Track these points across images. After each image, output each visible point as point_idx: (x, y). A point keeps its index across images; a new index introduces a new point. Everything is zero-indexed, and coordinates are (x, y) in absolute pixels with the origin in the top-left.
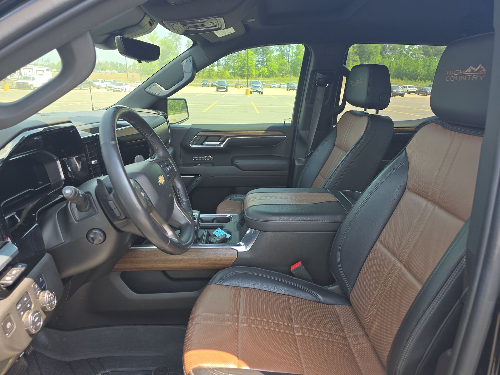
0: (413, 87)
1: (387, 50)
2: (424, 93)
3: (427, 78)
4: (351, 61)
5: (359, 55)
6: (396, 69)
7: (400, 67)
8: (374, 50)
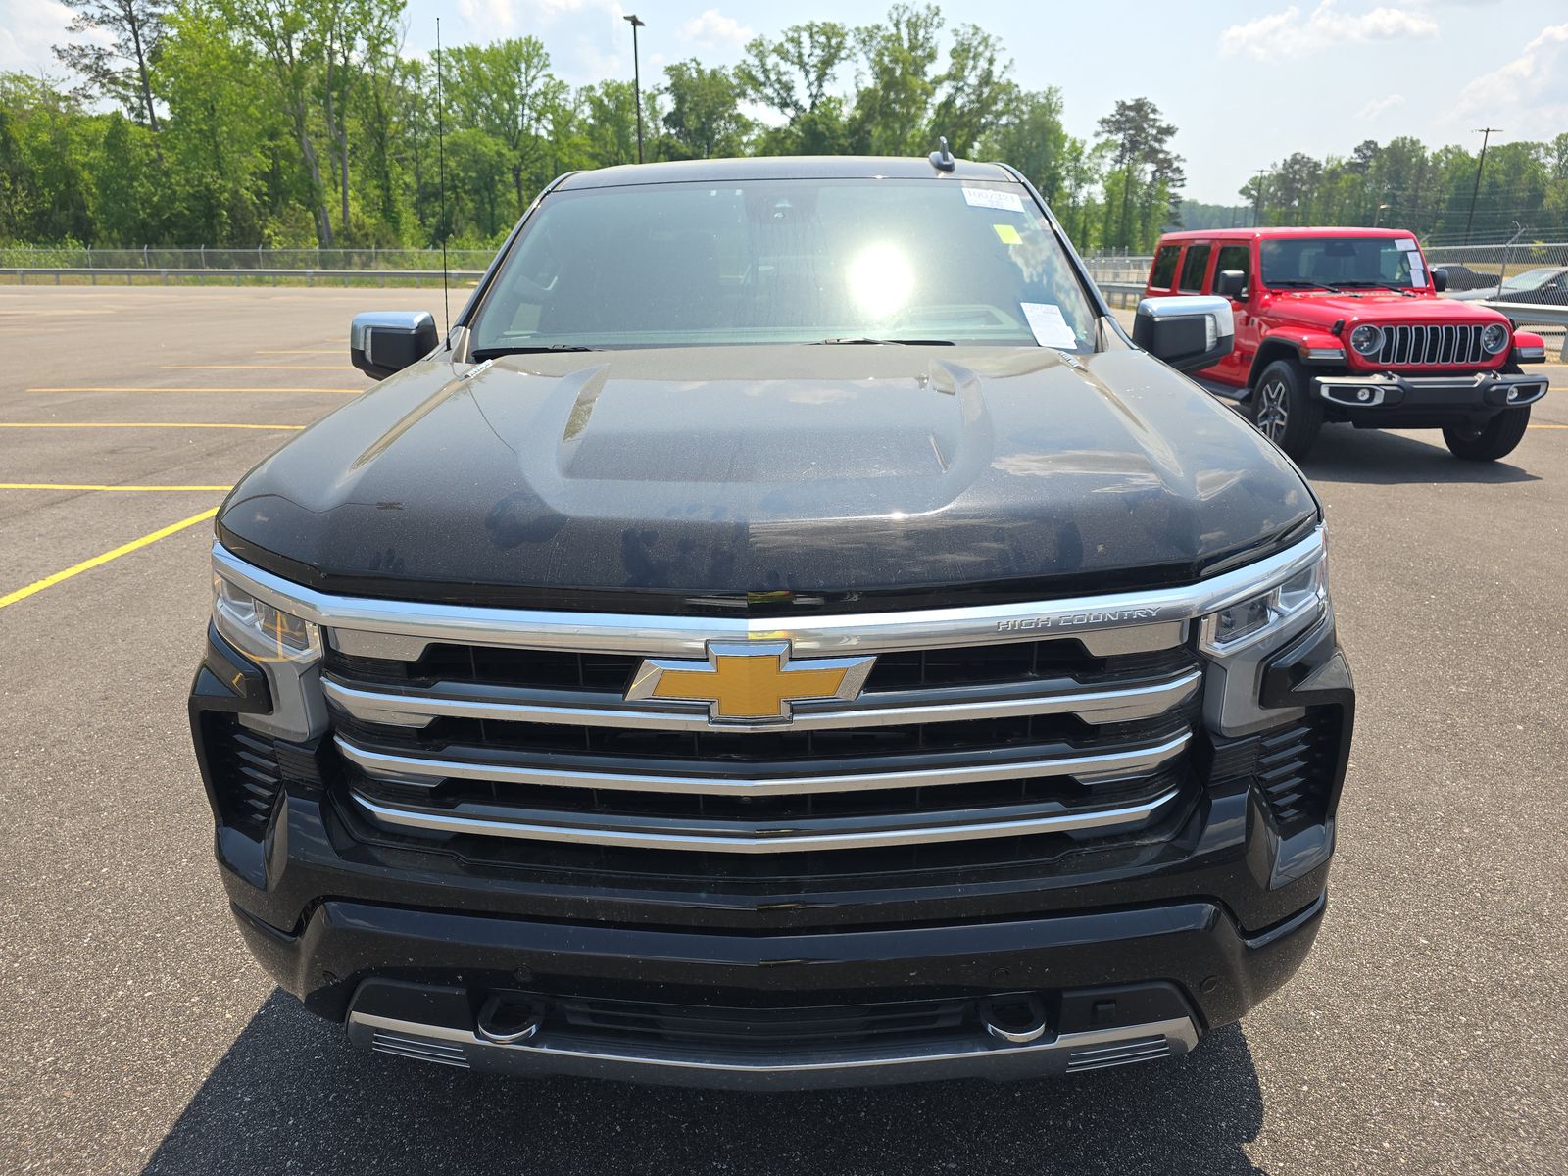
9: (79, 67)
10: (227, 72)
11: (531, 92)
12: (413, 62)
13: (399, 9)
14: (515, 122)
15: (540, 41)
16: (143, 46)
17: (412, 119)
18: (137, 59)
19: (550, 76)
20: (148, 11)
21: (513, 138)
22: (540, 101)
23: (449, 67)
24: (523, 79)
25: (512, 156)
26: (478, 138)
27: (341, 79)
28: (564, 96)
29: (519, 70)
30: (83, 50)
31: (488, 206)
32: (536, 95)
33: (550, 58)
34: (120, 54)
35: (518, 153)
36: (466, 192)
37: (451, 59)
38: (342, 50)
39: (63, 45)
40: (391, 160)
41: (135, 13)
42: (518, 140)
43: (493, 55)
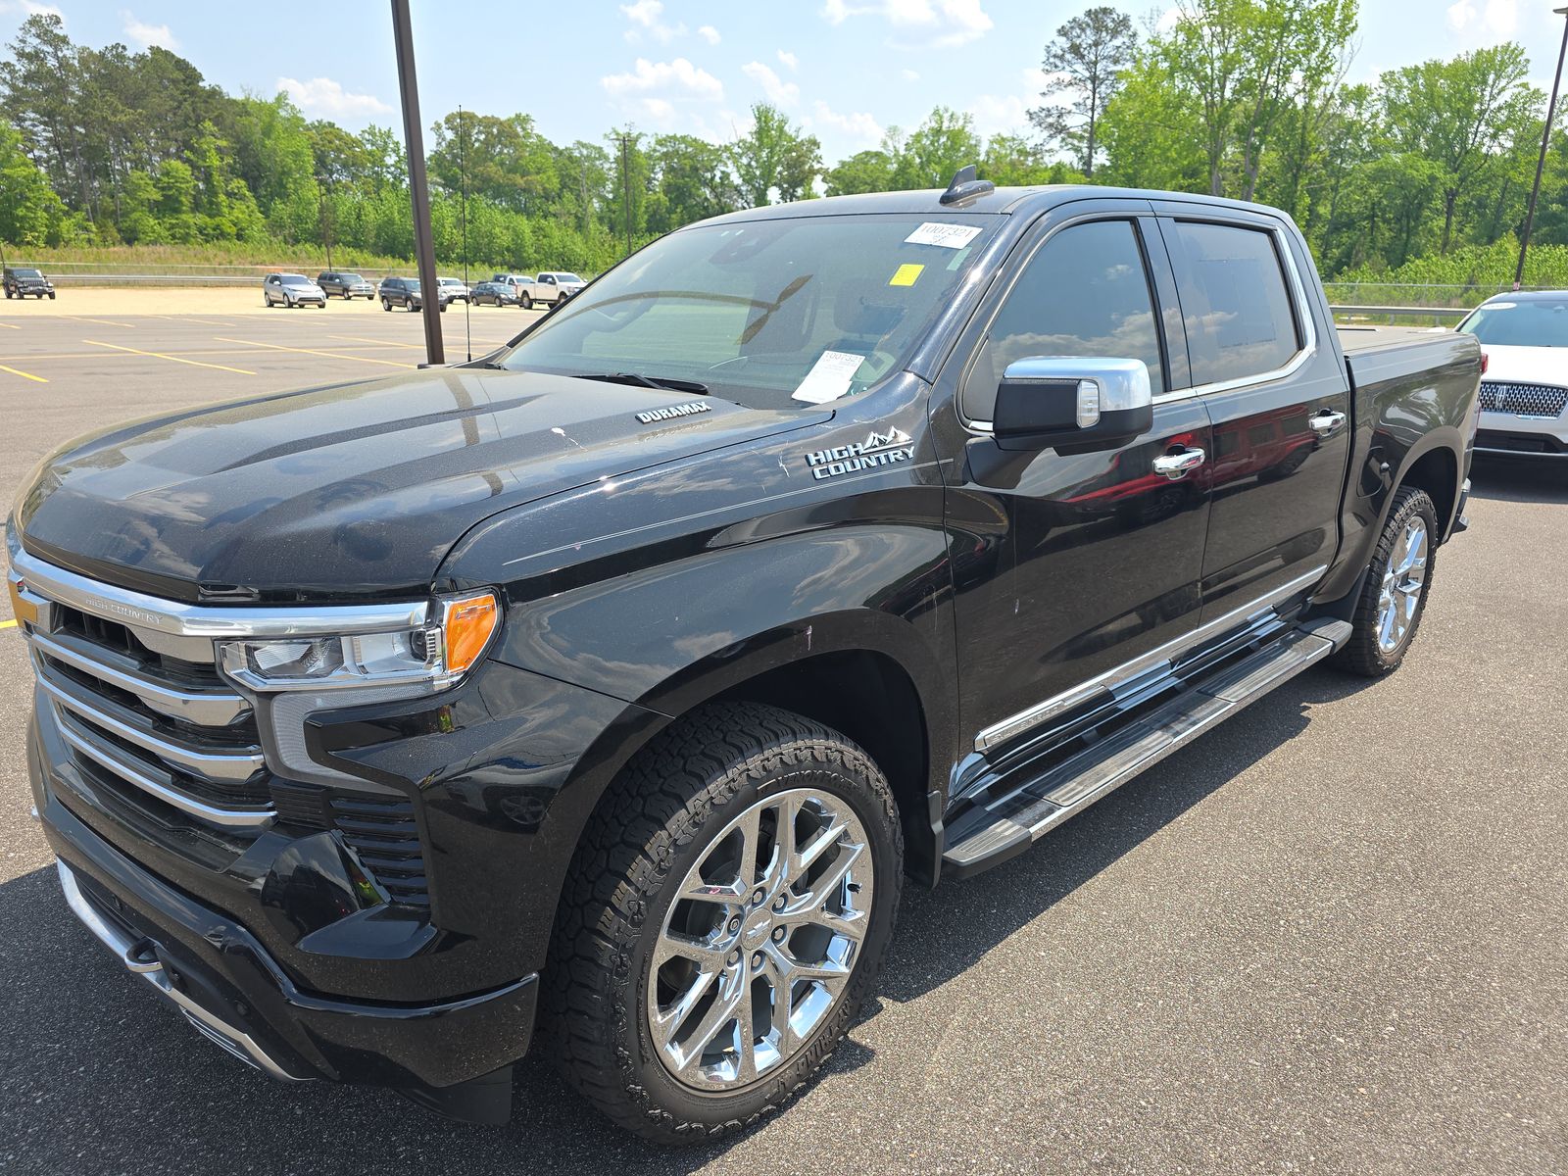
0: (455, 284)
1: (332, 165)
2: (492, 299)
3: (475, 255)
4: (222, 197)
5: (244, 176)
6: (380, 228)
7: (390, 222)
8: (293, 166)
9: (1043, 126)
10: (1159, 118)
11: (1494, 105)
12: (1359, 88)
13: (1347, 34)
14: (1464, 142)
15: (1521, 47)
16: (1097, 102)
17: (1342, 146)
18: (1090, 114)
19: (1525, 86)
20: (1109, 70)
21: (1456, 159)
22: (1503, 116)
23: (1399, 89)
24: (1487, 94)
25: (1448, 179)
26: (1410, 162)
27: (1269, 114)
28: (1536, 106)
29: (1485, 82)
30: (1049, 111)
31: (1404, 235)
32: (1500, 108)
33: (1530, 66)
34: (1078, 111)
35: (1456, 176)
36: (1385, 221)
37: (1404, 79)
38: (1276, 84)
39: (1034, 109)
40: (1302, 191)
41: (1098, 73)
42: (1462, 162)
43: (1456, 71)
